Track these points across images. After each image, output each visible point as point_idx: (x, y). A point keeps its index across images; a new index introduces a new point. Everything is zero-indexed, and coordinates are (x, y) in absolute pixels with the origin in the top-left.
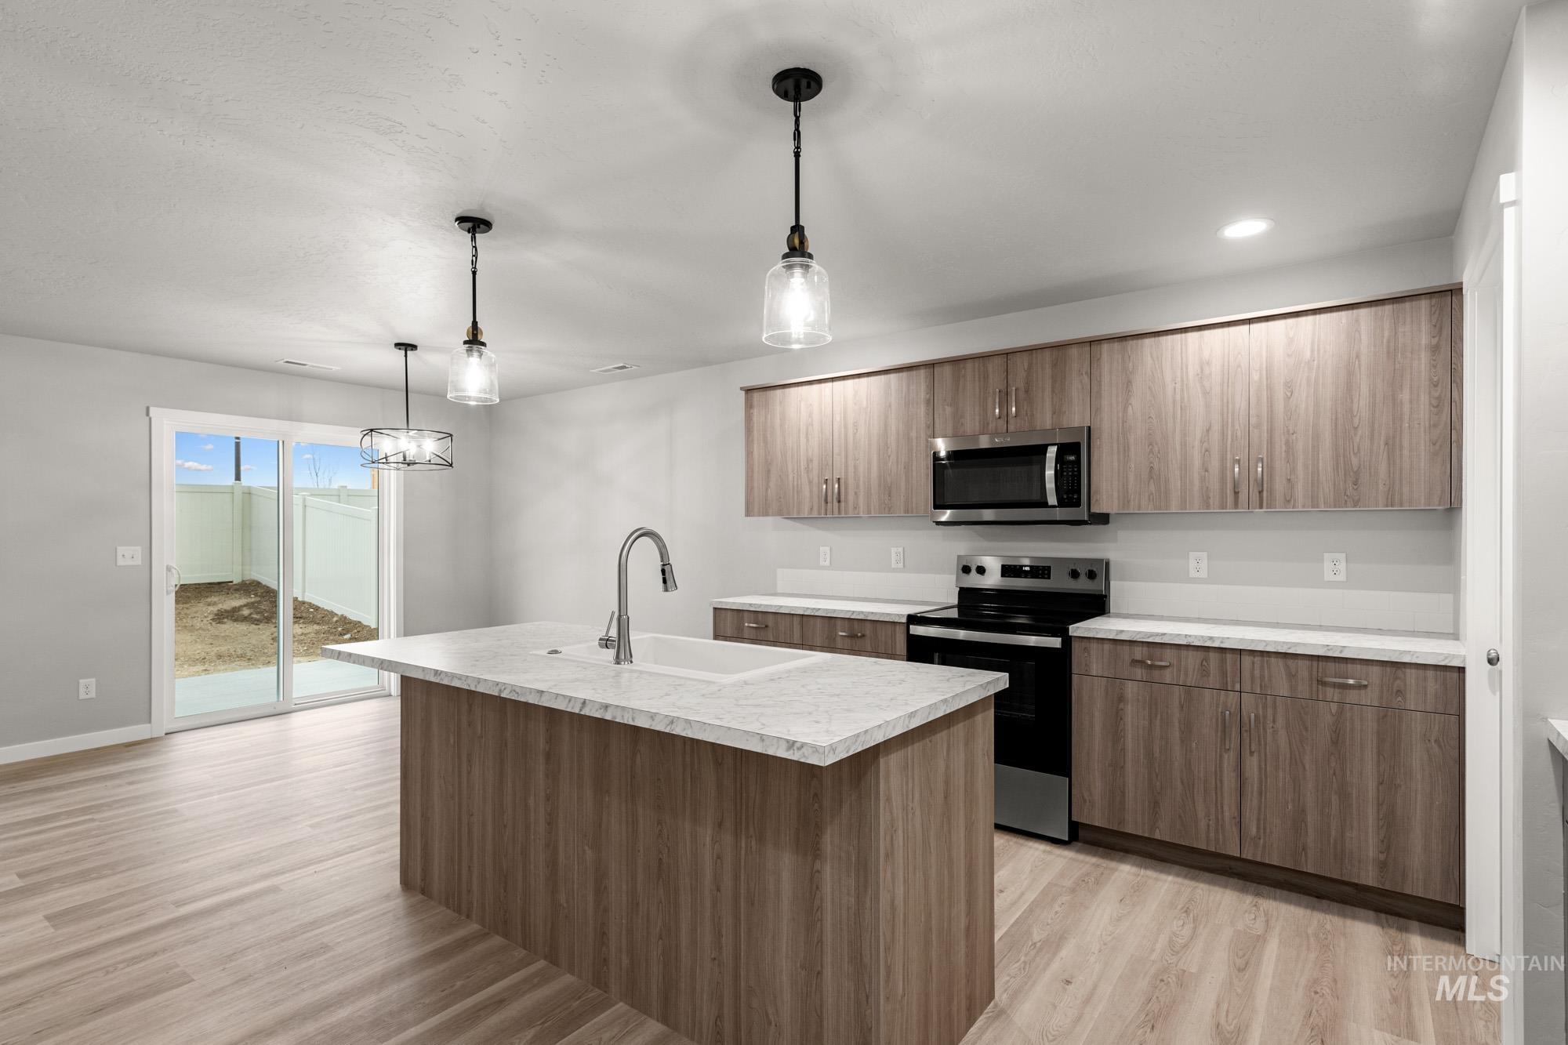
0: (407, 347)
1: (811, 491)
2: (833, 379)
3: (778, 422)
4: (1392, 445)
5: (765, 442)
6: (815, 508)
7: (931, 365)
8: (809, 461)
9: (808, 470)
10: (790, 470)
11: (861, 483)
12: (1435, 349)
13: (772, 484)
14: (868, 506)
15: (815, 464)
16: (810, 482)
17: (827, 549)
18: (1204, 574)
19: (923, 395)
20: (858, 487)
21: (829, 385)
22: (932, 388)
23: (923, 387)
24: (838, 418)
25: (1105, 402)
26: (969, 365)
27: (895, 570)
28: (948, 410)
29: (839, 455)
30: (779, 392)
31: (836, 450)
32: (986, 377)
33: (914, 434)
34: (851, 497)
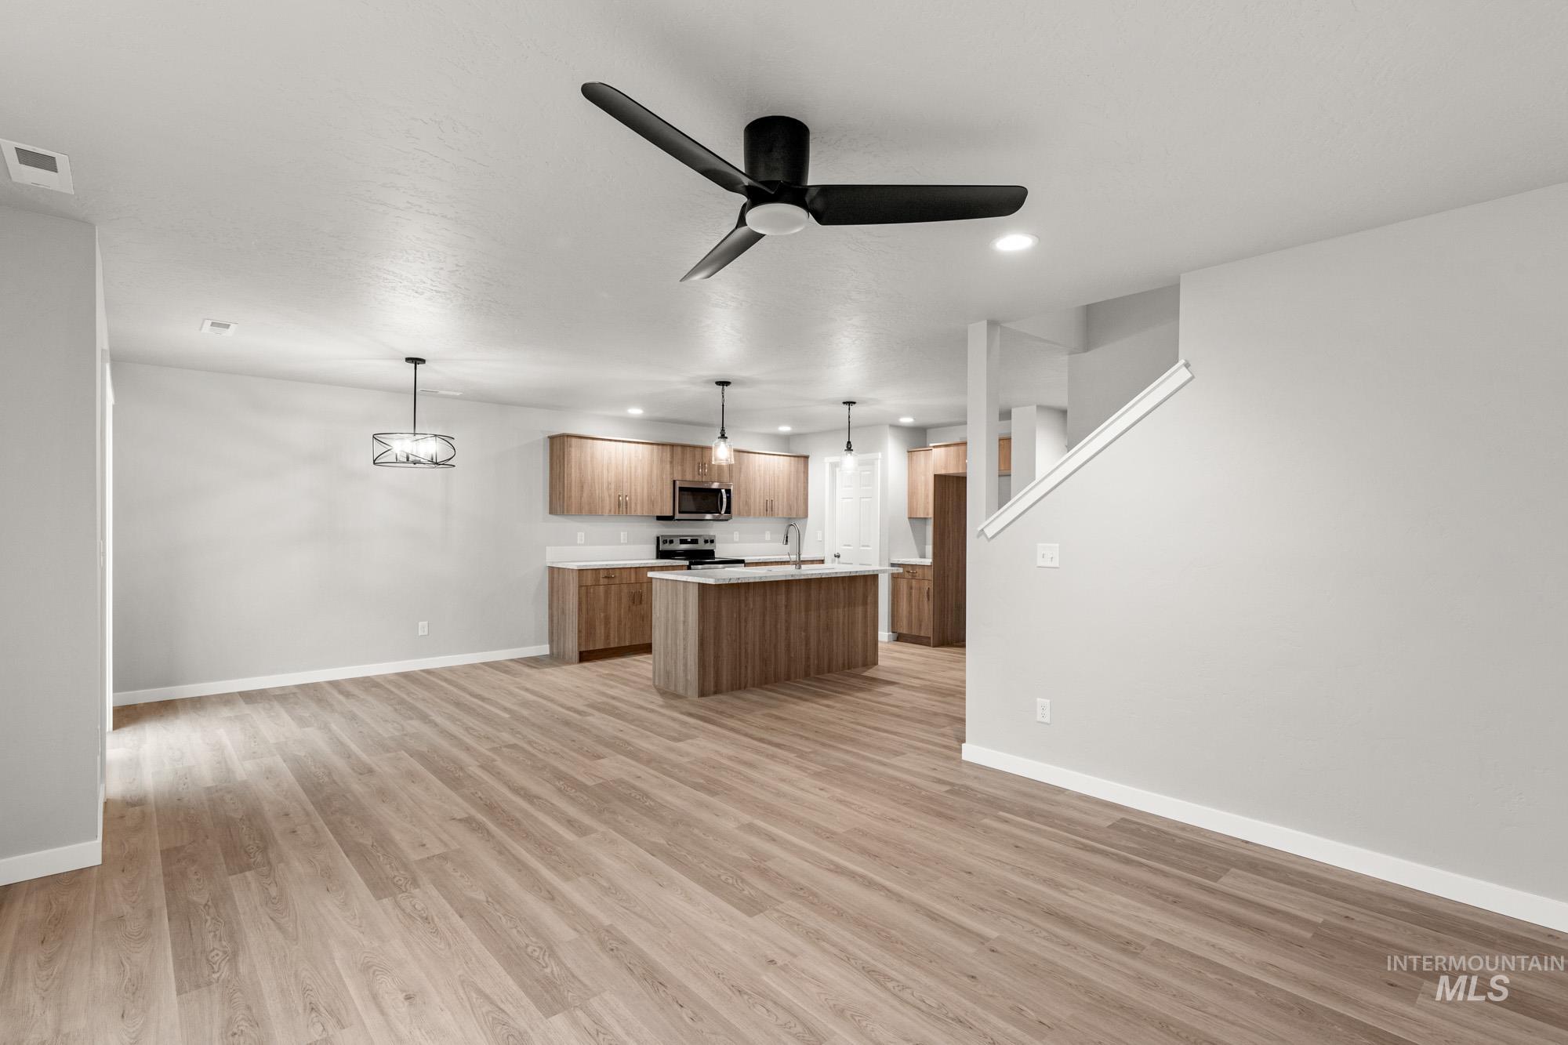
0: (416, 361)
1: (610, 501)
2: (623, 441)
3: (589, 459)
4: (797, 499)
5: (580, 469)
6: (613, 510)
7: (672, 446)
8: (609, 484)
9: (608, 489)
10: (597, 488)
11: (639, 498)
12: (804, 472)
13: (585, 495)
14: (643, 510)
15: (613, 486)
16: (610, 496)
17: (583, 534)
18: (737, 540)
19: (669, 459)
20: (637, 500)
21: (621, 443)
22: (672, 457)
23: (669, 455)
24: (626, 463)
25: (734, 475)
26: (688, 448)
27: (623, 544)
28: (680, 468)
29: (627, 482)
30: (590, 441)
31: (625, 480)
32: (694, 456)
33: (664, 477)
34: (633, 506)
